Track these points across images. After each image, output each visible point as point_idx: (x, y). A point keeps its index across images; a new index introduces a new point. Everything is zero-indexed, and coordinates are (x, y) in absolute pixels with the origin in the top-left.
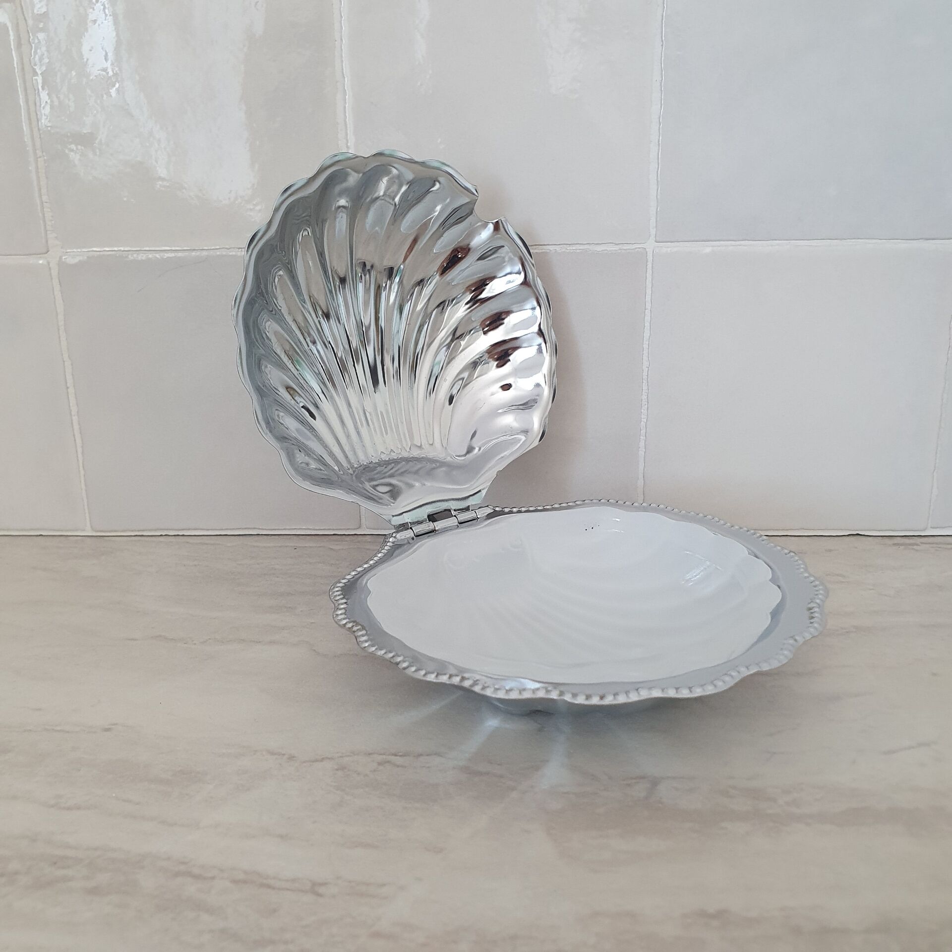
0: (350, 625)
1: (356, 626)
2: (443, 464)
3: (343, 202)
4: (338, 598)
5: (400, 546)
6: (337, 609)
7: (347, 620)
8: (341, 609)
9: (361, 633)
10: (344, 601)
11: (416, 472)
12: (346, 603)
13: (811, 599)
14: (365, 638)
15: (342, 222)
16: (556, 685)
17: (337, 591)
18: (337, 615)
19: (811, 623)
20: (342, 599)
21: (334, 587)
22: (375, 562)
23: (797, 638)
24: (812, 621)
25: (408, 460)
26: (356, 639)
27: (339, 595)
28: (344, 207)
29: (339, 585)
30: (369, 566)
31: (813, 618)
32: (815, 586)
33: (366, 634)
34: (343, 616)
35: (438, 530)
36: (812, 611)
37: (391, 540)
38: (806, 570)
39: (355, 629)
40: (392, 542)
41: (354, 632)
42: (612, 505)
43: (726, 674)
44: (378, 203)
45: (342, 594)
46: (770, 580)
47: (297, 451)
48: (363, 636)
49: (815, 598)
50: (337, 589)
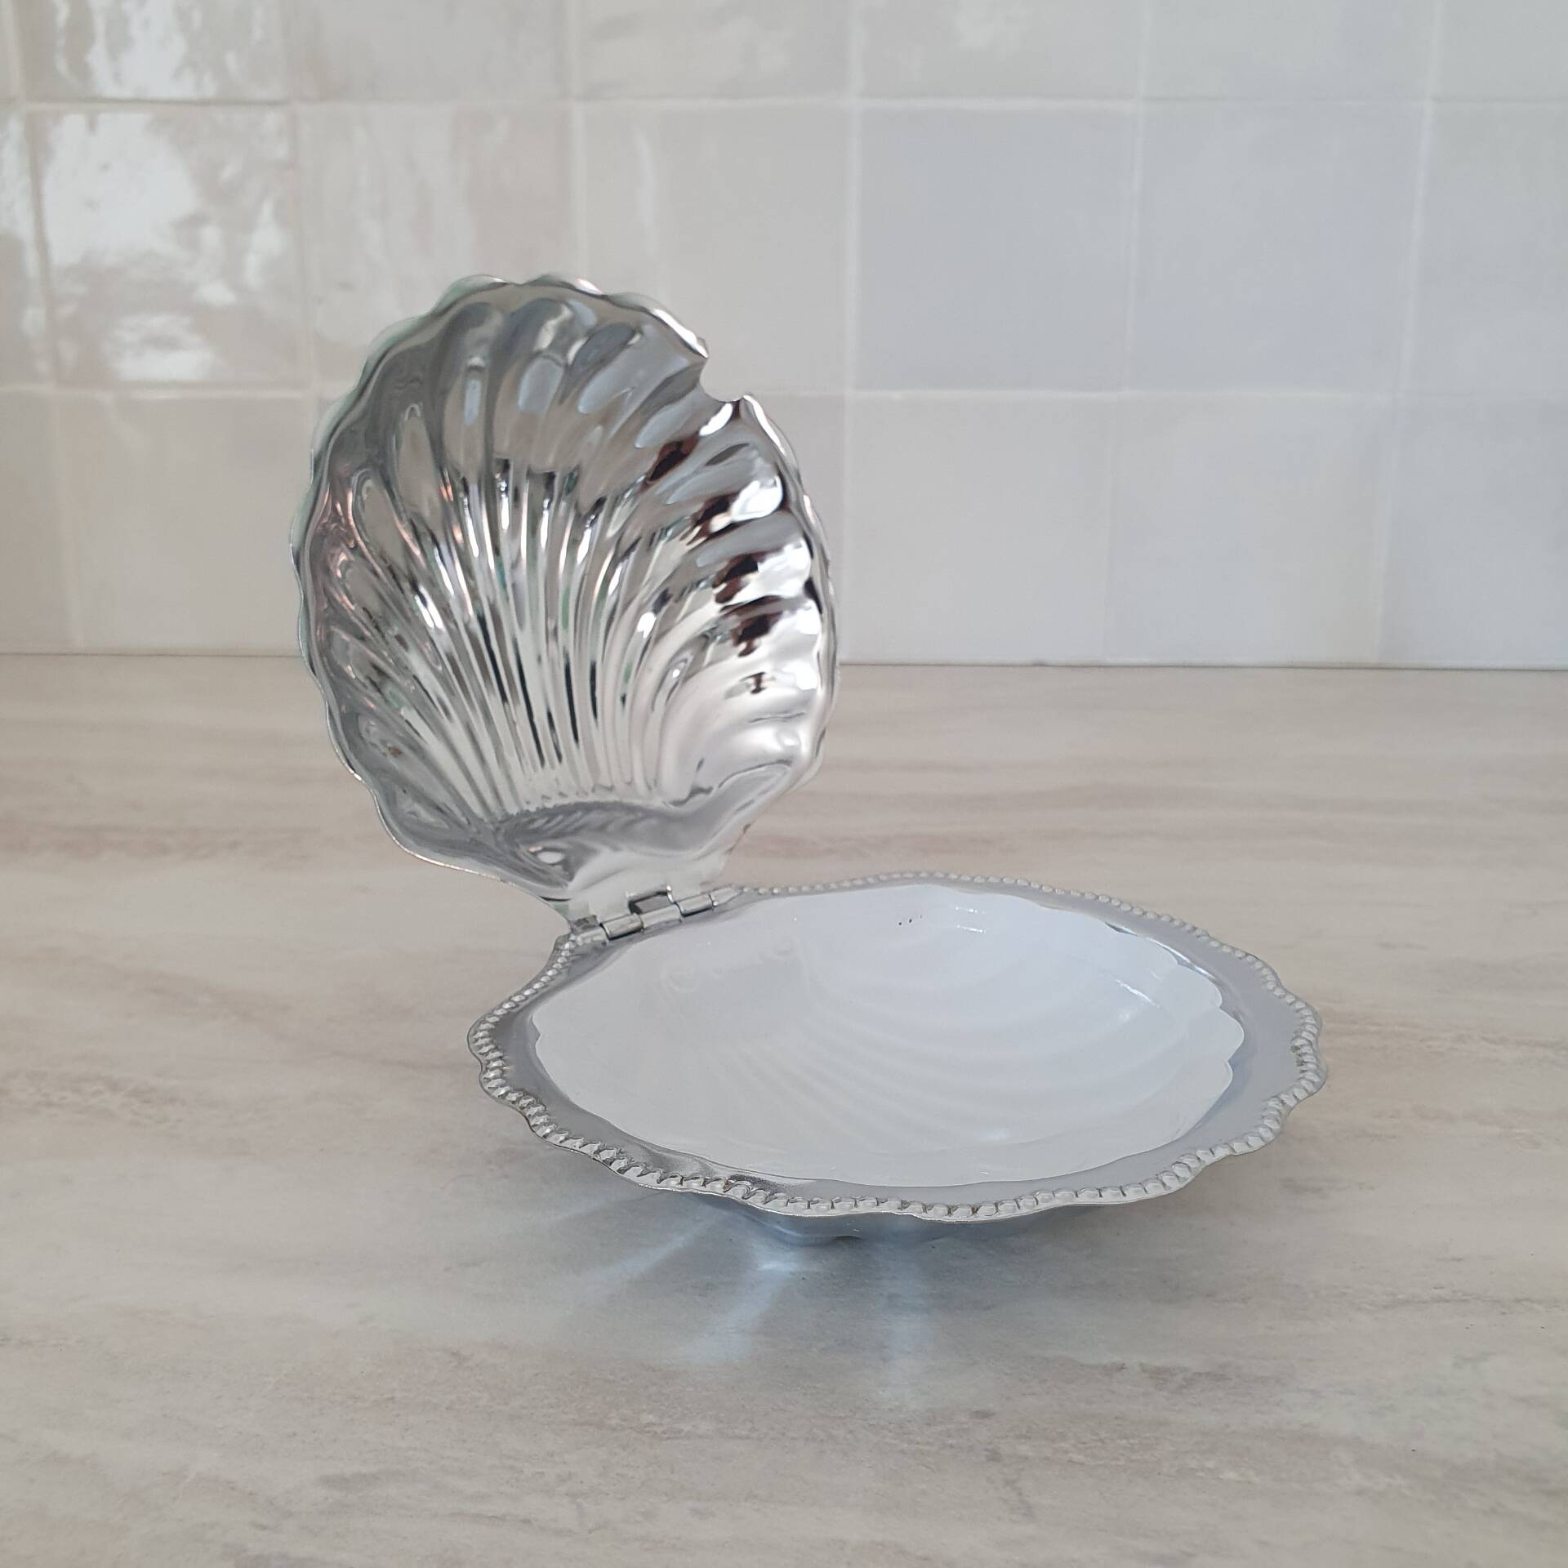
0: (513, 1097)
1: (525, 1099)
2: (648, 813)
3: (477, 361)
4: (485, 1049)
5: (584, 956)
6: (487, 1069)
7: (508, 1088)
8: (492, 1069)
9: (535, 1110)
10: (497, 1054)
11: (602, 828)
12: (501, 1058)
13: (1296, 1032)
14: (542, 1120)
15: (474, 394)
16: (892, 1191)
17: (482, 1038)
18: (489, 1080)
19: (1303, 1071)
20: (492, 1050)
21: (476, 1033)
22: (543, 985)
23: (1283, 1097)
24: (1303, 1068)
25: (588, 808)
26: (529, 1123)
27: (487, 1045)
28: (476, 368)
29: (483, 1026)
30: (534, 992)
31: (1302, 1063)
32: (1298, 1011)
33: (545, 1112)
34: (499, 1081)
35: (647, 928)
36: (1299, 1052)
37: (567, 946)
38: (1278, 984)
39: (524, 1102)
40: (570, 951)
41: (523, 1108)
42: (937, 880)
43: (1178, 1163)
44: (538, 364)
45: (492, 1042)
46: (1221, 1008)
47: (399, 793)
48: (539, 1114)
49: (1302, 1031)
50: (481, 1034)
